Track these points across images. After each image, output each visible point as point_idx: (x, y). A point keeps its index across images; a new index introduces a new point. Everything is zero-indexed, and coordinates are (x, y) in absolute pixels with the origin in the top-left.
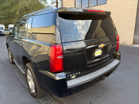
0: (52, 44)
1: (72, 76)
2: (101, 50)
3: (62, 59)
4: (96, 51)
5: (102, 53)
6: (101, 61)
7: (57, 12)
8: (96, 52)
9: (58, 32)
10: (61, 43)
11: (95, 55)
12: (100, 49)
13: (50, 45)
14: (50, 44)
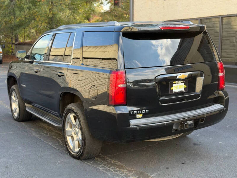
0: (112, 70)
1: (137, 114)
2: (184, 83)
3: (125, 88)
4: (175, 83)
5: (185, 88)
6: (184, 100)
7: (121, 32)
8: (174, 85)
9: (121, 55)
10: (124, 68)
11: (173, 90)
12: (182, 83)
13: (111, 72)
14: (110, 69)
